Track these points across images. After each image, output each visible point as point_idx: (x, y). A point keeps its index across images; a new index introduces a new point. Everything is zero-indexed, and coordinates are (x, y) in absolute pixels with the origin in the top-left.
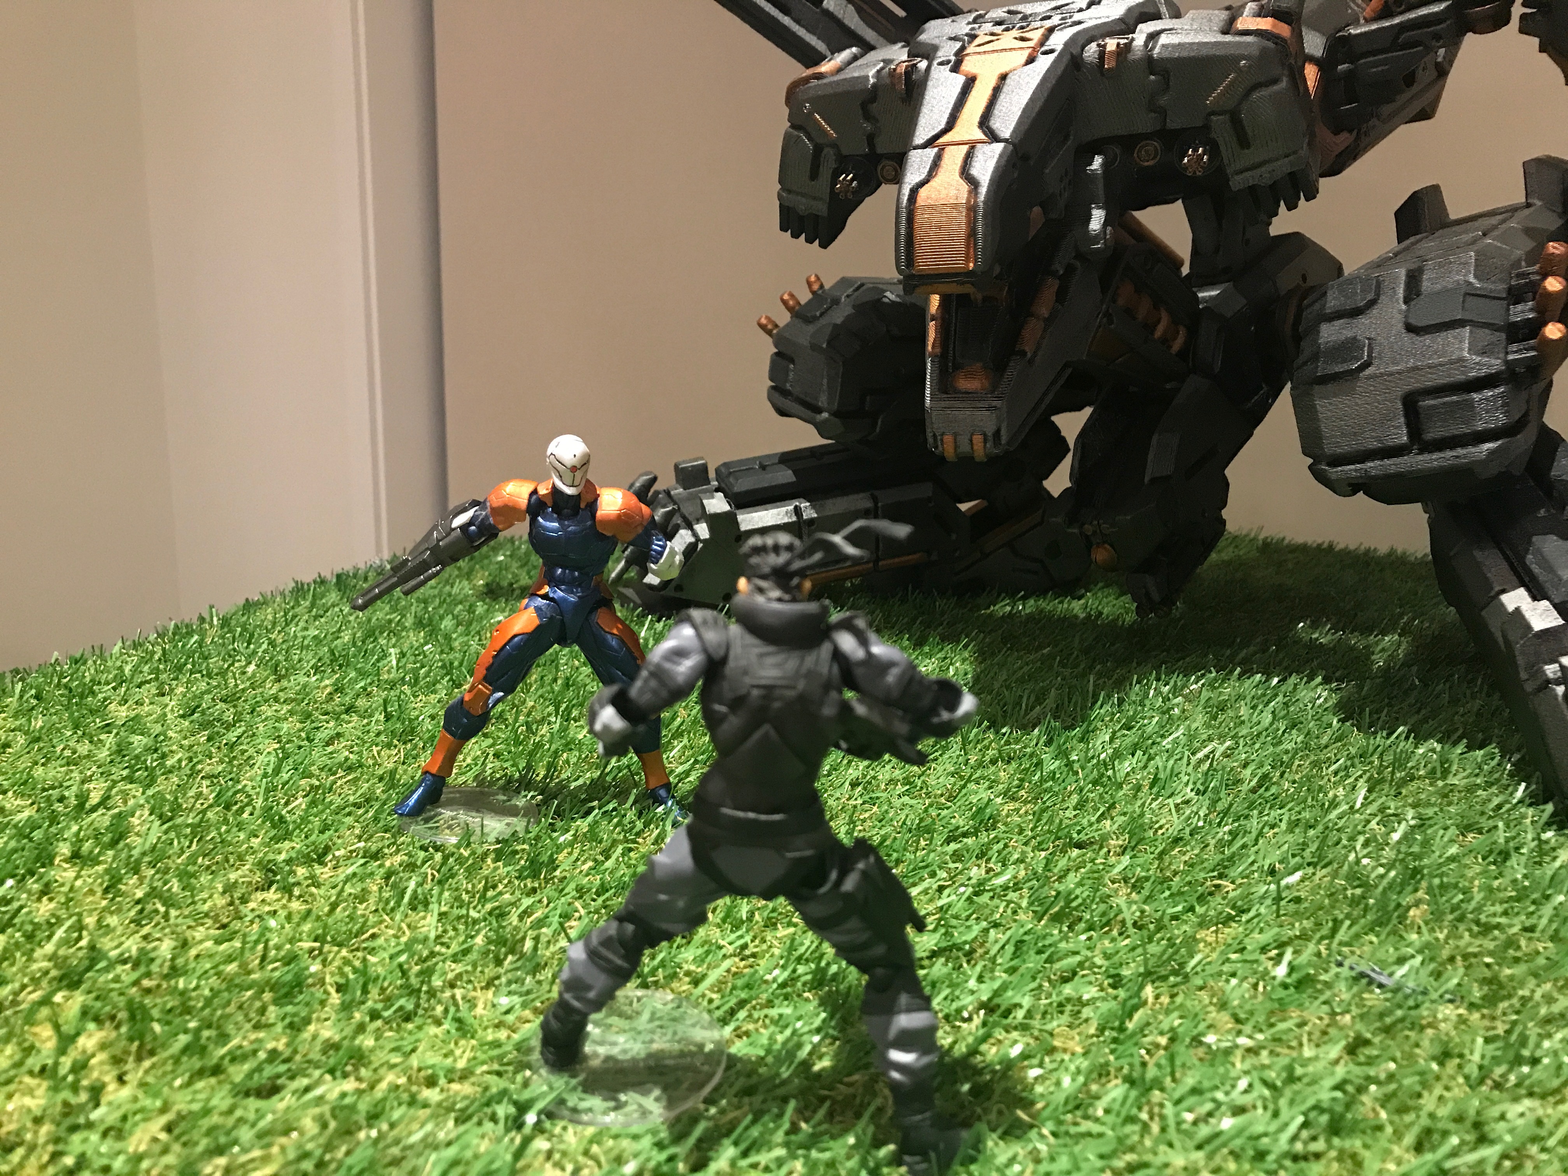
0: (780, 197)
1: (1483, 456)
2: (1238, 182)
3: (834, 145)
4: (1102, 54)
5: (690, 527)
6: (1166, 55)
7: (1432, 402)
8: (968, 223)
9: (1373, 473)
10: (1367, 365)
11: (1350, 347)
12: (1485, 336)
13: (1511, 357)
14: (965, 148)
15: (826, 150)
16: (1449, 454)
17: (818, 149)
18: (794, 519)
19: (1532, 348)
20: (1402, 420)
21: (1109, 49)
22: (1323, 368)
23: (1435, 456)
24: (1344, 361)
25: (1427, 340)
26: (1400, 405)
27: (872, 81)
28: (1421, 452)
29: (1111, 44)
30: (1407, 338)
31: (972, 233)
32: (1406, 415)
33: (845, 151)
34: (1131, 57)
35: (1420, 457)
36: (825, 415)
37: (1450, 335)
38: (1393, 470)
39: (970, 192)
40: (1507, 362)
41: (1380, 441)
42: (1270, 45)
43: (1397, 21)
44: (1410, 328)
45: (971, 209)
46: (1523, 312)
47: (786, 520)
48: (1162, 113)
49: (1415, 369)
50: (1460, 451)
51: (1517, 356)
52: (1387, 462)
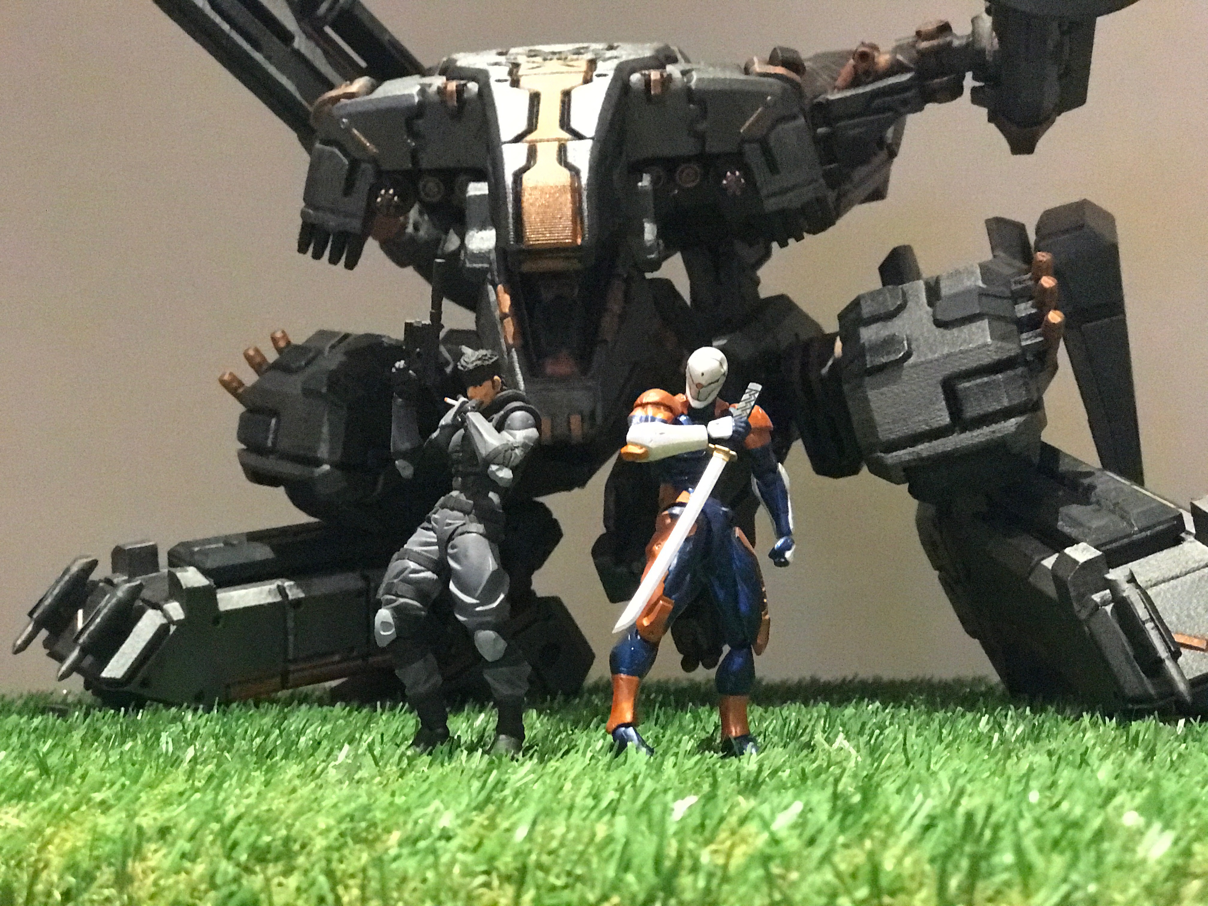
0: (303, 214)
1: (1013, 429)
2: (771, 205)
3: (374, 161)
4: (648, 82)
5: (156, 606)
6: (702, 86)
7: (967, 385)
8: (574, 202)
9: (924, 454)
10: (908, 355)
11: (890, 342)
12: (1002, 327)
13: (1024, 343)
14: (556, 145)
15: (363, 166)
16: (986, 430)
17: (354, 164)
18: (279, 599)
19: (1040, 335)
20: (944, 403)
21: (653, 77)
22: (870, 361)
23: (975, 433)
24: (888, 353)
25: (955, 331)
26: (940, 390)
27: (416, 99)
28: (963, 430)
29: (655, 75)
30: (938, 331)
31: (577, 212)
32: (947, 399)
33: (386, 167)
34: (672, 86)
35: (963, 436)
36: (326, 467)
37: (974, 327)
38: (940, 449)
39: (572, 177)
40: (1022, 348)
41: (927, 425)
42: (787, 86)
43: (869, 88)
44: (939, 324)
45: (576, 191)
46: (1024, 309)
47: (270, 600)
48: (701, 137)
49: (948, 355)
50: (994, 427)
51: (1029, 342)
52: (935, 443)
